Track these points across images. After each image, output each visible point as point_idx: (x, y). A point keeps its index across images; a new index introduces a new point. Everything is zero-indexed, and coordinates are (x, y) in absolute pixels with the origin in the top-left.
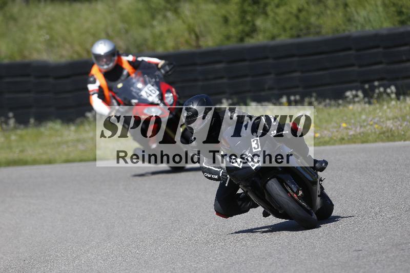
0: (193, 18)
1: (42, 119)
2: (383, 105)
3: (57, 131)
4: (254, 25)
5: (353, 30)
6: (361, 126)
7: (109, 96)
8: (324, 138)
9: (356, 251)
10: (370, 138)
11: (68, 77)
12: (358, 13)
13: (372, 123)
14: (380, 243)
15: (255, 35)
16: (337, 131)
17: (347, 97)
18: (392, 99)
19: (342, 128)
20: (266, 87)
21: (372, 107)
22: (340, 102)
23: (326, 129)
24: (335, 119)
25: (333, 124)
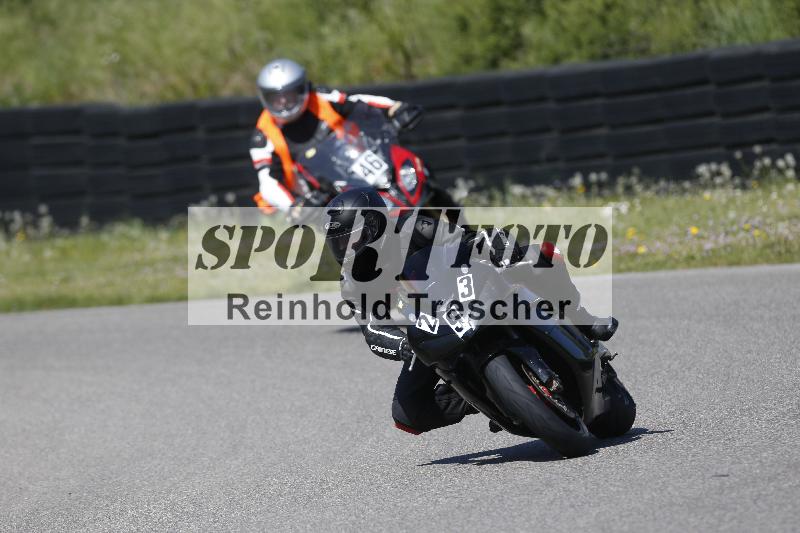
0: (401, 20)
1: (104, 217)
2: (771, 192)
3: (133, 240)
4: (518, 35)
5: (712, 46)
6: (727, 233)
7: (293, 173)
8: (654, 255)
9: (716, 476)
10: (745, 256)
11: (154, 135)
12: (720, 11)
13: (747, 226)
14: (764, 461)
15: (519, 54)
16: (681, 243)
17: (698, 176)
18: (787, 181)
19: (689, 237)
20: (543, 155)
21: (748, 196)
22: (687, 184)
23: (659, 238)
24: (676, 218)
25: (674, 228)
